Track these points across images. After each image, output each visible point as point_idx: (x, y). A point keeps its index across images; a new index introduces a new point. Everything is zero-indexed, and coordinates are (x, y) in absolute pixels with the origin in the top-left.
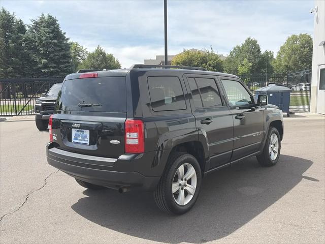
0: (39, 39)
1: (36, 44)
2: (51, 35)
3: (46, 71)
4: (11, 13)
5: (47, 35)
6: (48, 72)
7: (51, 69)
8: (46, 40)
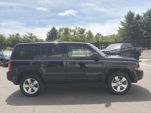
0: (144, 22)
1: (143, 24)
2: (150, 19)
3: (145, 36)
4: (133, 12)
5: (148, 19)
6: (147, 37)
7: (148, 36)
8: (147, 21)
